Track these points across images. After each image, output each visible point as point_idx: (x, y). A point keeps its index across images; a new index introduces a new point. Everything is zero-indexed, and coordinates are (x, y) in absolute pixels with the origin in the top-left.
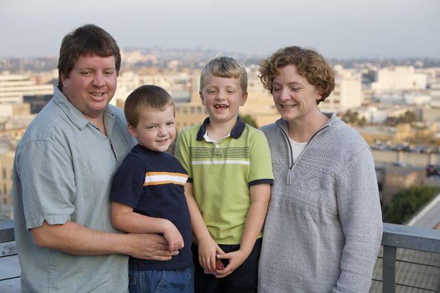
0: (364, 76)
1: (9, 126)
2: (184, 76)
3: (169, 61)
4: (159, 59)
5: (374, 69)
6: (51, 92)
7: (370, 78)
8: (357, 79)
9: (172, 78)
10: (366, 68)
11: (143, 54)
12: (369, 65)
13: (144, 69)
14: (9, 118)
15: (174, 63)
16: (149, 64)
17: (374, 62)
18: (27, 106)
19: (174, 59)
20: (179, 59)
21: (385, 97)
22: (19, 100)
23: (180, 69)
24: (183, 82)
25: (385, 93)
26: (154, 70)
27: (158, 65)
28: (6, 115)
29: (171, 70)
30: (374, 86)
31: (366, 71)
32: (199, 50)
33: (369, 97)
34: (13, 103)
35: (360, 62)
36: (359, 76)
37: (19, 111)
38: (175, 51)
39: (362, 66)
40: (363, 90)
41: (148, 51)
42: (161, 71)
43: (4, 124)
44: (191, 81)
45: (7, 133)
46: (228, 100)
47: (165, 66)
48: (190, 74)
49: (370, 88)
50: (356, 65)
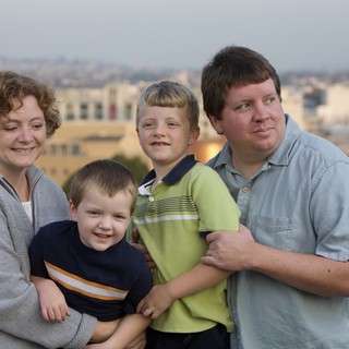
0: (307, 97)
5: (321, 86)
7: (315, 100)
8: (295, 102)
10: (309, 84)
12: (314, 81)
17: (321, 76)
21: (338, 128)
25: (338, 122)
30: (322, 111)
31: (309, 90)
32: (62, 60)
33: (315, 127)
35: (300, 75)
36: (299, 96)
38: (26, 61)
39: (303, 81)
40: (305, 117)
46: (169, 136)
49: (315, 114)
50: (296, 81)
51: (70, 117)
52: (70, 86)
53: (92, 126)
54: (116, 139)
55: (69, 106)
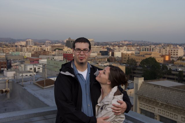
1: (96, 58)
2: (138, 47)
3: (135, 44)
4: (132, 43)
6: (106, 50)
9: (135, 48)
11: (128, 42)
13: (129, 45)
14: (96, 56)
15: (136, 44)
16: (130, 44)
18: (101, 54)
19: (136, 43)
20: (137, 43)
22: (99, 52)
23: (137, 46)
24: (138, 49)
26: (131, 46)
27: (132, 45)
28: (95, 55)
29: (135, 46)
34: (97, 53)
37: (98, 55)
41: (130, 41)
42: (133, 46)
43: (95, 58)
44: (140, 48)
45: (95, 60)
47: (134, 45)
48: (140, 47)
51: (143, 50)
52: (143, 45)
53: (147, 52)
54: (151, 54)
55: (143, 49)
